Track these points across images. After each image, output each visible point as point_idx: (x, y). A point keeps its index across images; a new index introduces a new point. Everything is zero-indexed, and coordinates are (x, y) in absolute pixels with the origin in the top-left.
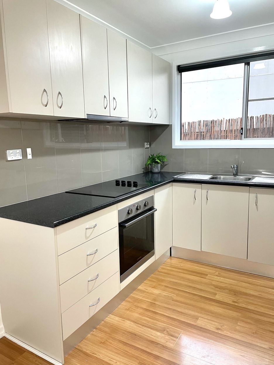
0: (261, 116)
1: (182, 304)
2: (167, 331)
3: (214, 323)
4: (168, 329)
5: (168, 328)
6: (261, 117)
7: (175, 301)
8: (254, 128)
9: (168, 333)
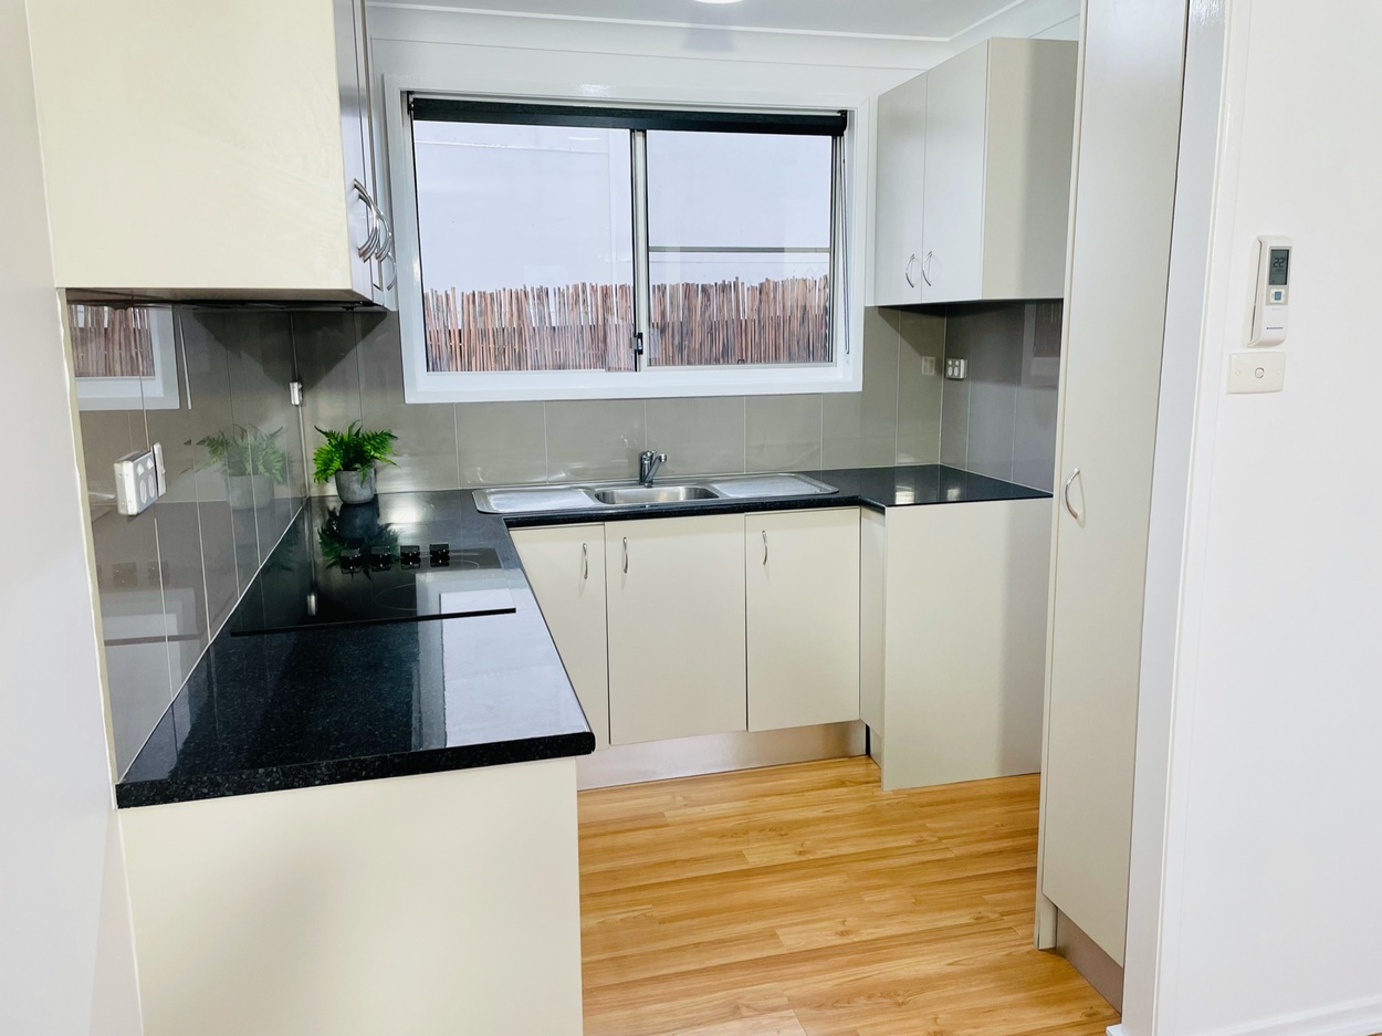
0: (568, 288)
1: (698, 920)
2: (748, 1007)
3: (819, 925)
4: (743, 1001)
5: (739, 998)
6: (571, 291)
7: (670, 922)
8: (554, 325)
9: (756, 1010)
